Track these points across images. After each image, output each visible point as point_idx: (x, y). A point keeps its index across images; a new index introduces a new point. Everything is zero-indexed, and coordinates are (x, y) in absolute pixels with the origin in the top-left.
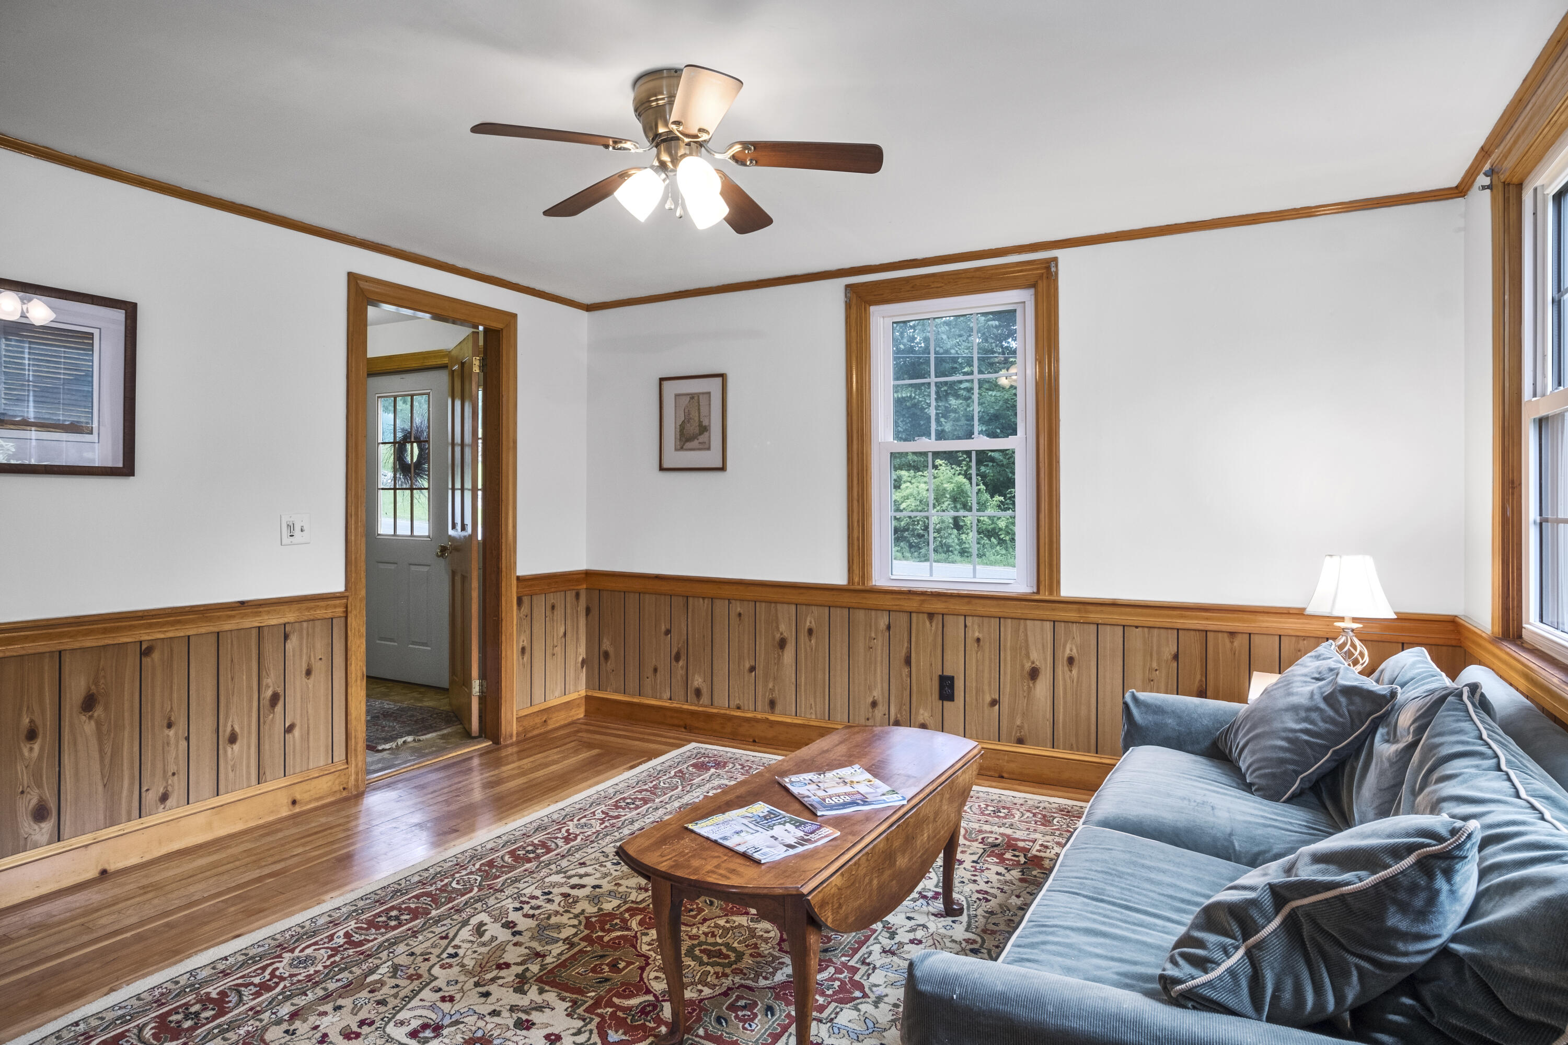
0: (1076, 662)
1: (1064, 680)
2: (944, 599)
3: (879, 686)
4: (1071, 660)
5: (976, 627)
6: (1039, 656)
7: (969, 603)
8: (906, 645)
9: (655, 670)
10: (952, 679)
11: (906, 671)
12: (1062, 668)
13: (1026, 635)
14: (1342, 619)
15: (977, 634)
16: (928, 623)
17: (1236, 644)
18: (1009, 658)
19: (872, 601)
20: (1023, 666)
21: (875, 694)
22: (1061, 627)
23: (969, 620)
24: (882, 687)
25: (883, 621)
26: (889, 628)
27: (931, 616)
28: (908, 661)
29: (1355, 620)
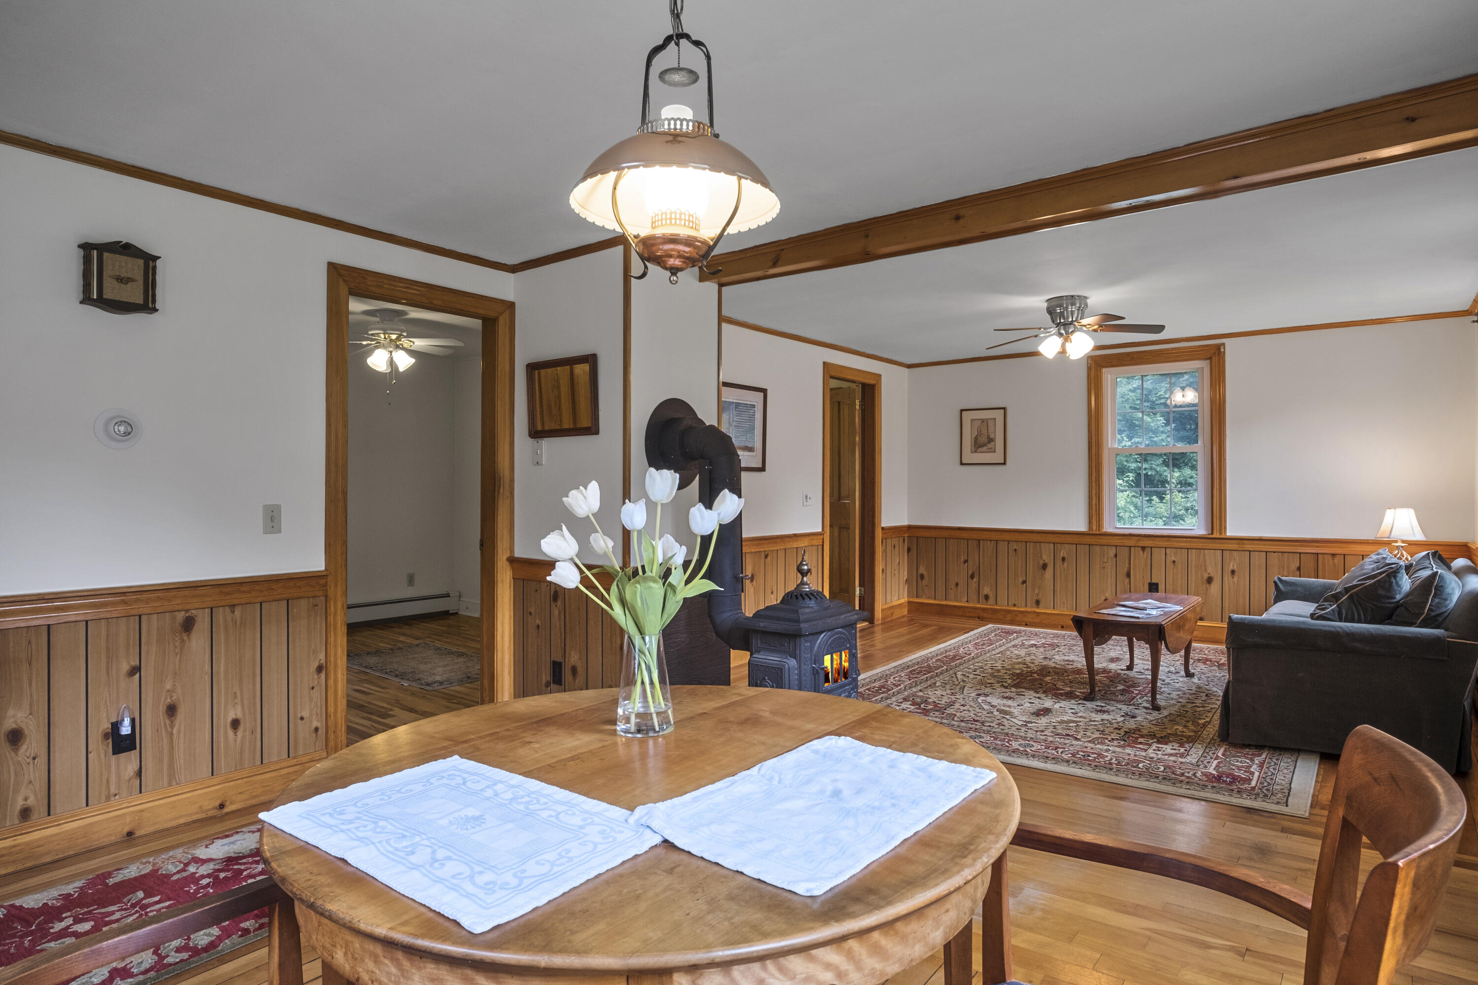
0: (1236, 573)
1: (1229, 584)
2: (1153, 538)
3: (1110, 589)
4: (1233, 572)
5: (1173, 554)
6: (1213, 570)
7: (1168, 541)
8: (1127, 565)
9: (957, 585)
10: (1157, 585)
11: (1127, 580)
12: (1227, 576)
13: (1205, 559)
14: (1396, 541)
15: (1173, 559)
16: (1141, 552)
17: (1336, 560)
18: (1194, 571)
19: (1104, 541)
20: (1202, 577)
21: (1107, 595)
22: (1226, 554)
23: (1168, 551)
24: (1111, 591)
25: (1112, 552)
26: (1116, 556)
27: (1143, 548)
28: (1128, 575)
29: (1403, 542)
